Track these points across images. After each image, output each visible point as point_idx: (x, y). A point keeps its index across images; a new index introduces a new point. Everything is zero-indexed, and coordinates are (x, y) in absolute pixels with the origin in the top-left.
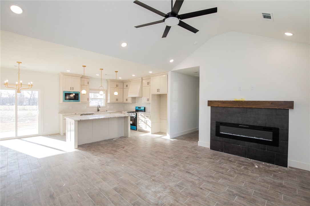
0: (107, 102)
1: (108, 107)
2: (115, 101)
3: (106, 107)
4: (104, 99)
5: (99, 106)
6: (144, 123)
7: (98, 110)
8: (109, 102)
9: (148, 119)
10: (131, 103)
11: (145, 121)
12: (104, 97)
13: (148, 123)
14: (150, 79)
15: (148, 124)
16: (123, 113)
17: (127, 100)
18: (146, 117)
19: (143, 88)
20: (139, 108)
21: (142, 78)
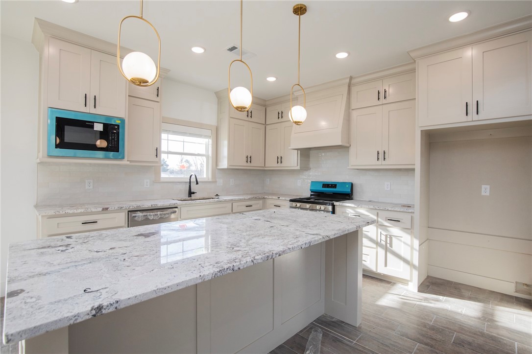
0: (217, 165)
1: (220, 182)
2: (241, 163)
3: (214, 182)
4: (207, 157)
5: (193, 179)
6: (374, 246)
7: (191, 193)
8: (224, 164)
9: (395, 231)
10: (298, 168)
11: (383, 238)
12: (207, 150)
13: (397, 246)
14: (413, 71)
15: (395, 248)
16: (269, 202)
17: (280, 160)
18: (386, 224)
19: (354, 114)
20: (326, 185)
21: (351, 78)
